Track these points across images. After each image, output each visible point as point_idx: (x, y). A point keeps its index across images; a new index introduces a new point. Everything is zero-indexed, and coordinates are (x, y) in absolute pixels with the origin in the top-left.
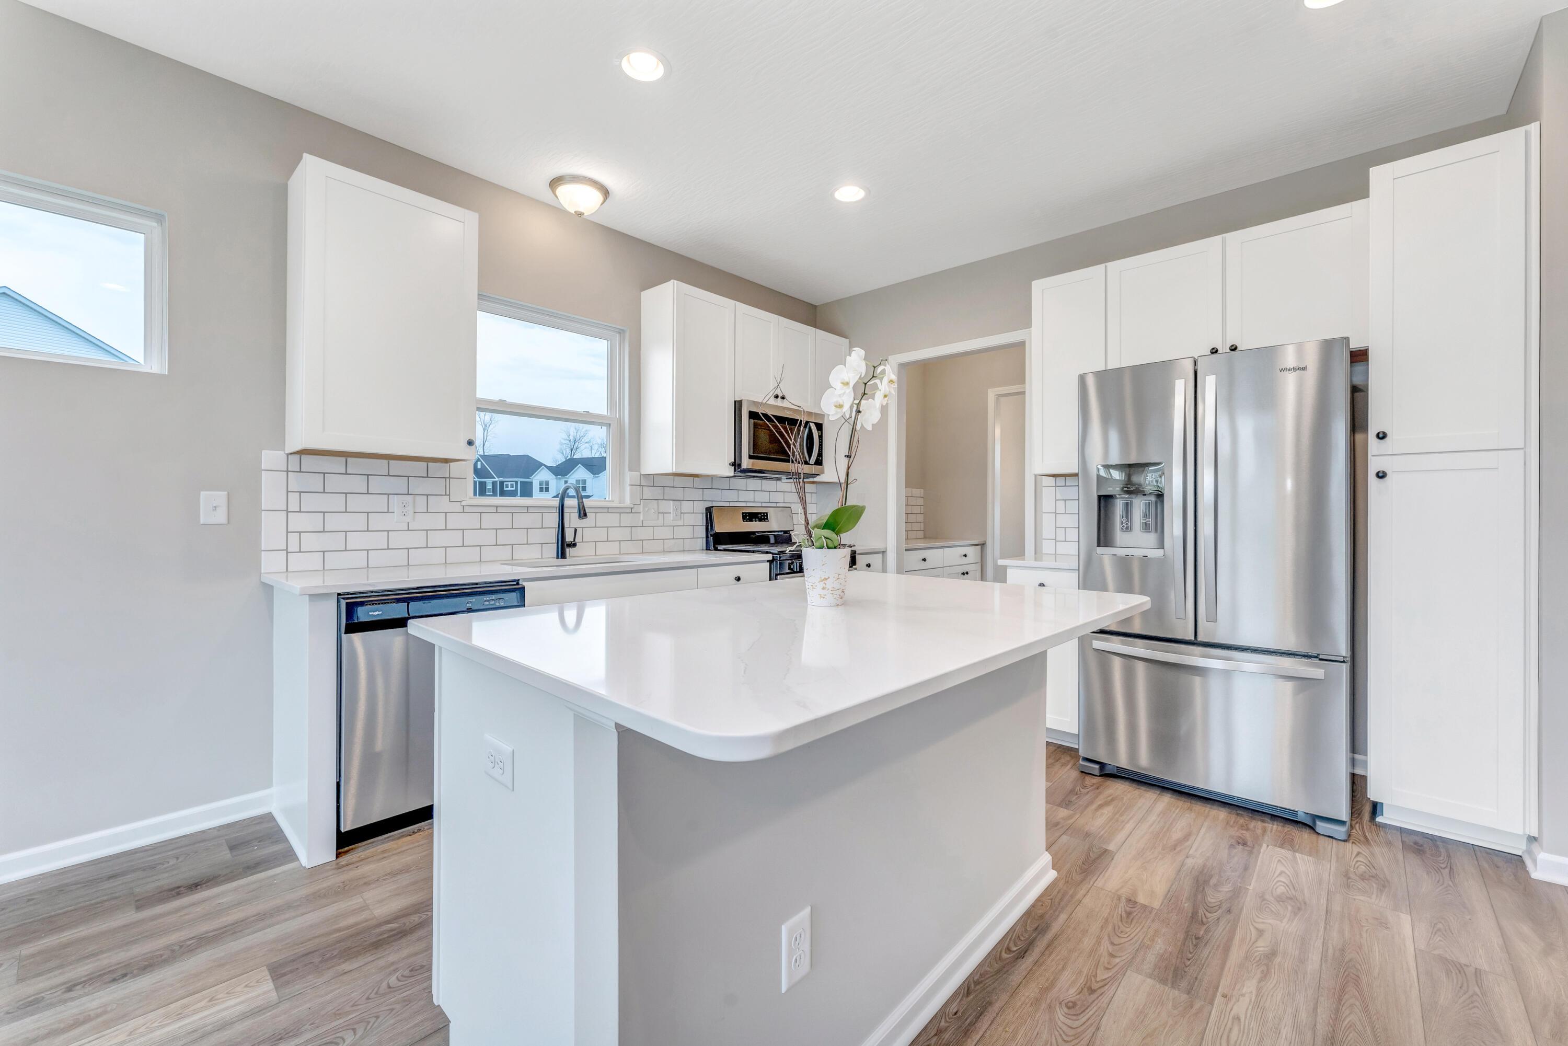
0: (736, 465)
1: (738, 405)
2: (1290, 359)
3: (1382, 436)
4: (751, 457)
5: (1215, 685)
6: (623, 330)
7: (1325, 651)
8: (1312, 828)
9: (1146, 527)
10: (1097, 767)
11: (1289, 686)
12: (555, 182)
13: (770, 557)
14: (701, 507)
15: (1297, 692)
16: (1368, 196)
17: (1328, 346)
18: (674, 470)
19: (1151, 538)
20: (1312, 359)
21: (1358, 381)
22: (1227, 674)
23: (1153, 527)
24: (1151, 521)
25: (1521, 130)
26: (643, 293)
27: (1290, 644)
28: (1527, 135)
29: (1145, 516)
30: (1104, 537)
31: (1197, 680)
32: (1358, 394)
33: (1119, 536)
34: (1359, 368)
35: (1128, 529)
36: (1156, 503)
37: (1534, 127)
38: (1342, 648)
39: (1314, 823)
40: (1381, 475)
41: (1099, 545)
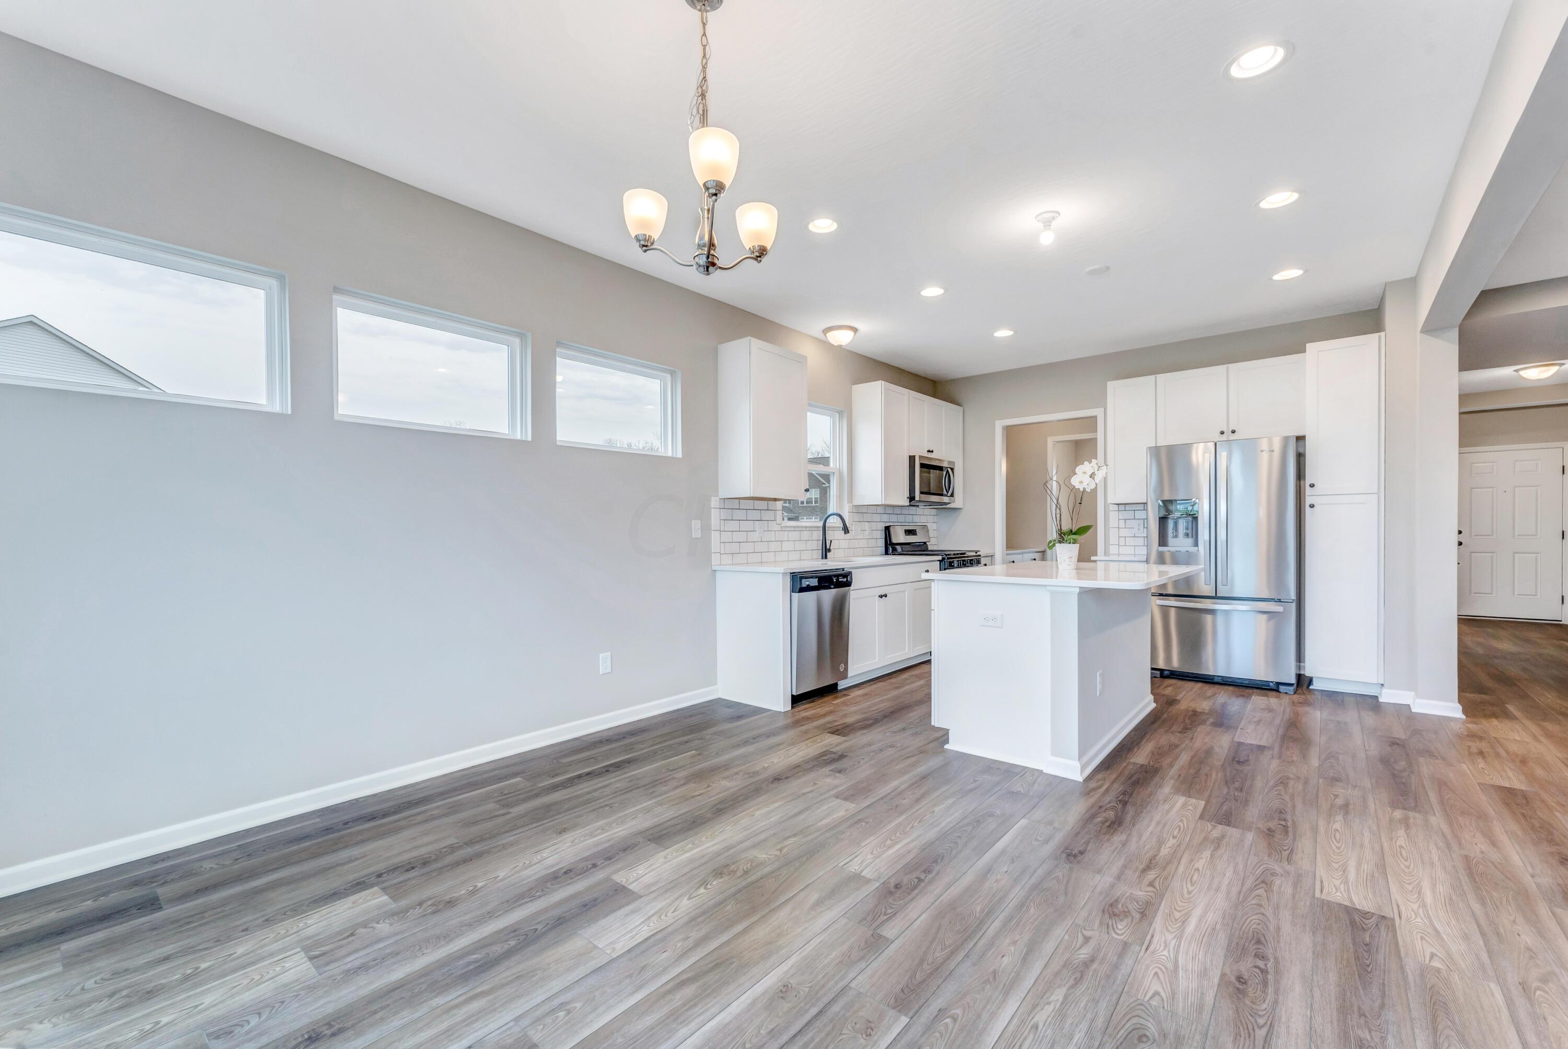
0: (912, 498)
1: (912, 459)
2: (1264, 445)
3: (1312, 486)
4: (922, 493)
5: (1220, 619)
6: (842, 411)
7: (1282, 597)
8: (1277, 691)
9: (1187, 535)
10: (1159, 672)
11: (1264, 617)
12: (826, 330)
13: (940, 558)
14: (882, 526)
15: (1269, 620)
16: (1305, 351)
17: (1286, 439)
18: (883, 503)
19: (1190, 541)
20: (1277, 445)
21: (1301, 450)
22: (1226, 612)
23: (1190, 535)
24: (1189, 532)
25: (1376, 335)
26: (855, 387)
27: (1265, 595)
28: (1380, 338)
29: (1187, 529)
30: (1163, 541)
31: (1209, 618)
32: (1300, 458)
33: (1171, 540)
34: (1301, 443)
35: (1176, 536)
36: (1192, 521)
37: (1382, 334)
38: (1293, 596)
39: (1278, 687)
40: (1312, 506)
41: (1159, 546)
